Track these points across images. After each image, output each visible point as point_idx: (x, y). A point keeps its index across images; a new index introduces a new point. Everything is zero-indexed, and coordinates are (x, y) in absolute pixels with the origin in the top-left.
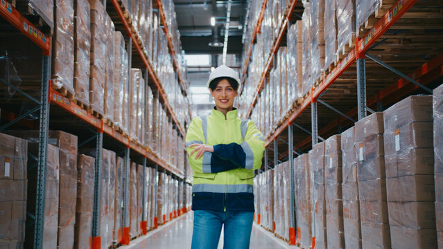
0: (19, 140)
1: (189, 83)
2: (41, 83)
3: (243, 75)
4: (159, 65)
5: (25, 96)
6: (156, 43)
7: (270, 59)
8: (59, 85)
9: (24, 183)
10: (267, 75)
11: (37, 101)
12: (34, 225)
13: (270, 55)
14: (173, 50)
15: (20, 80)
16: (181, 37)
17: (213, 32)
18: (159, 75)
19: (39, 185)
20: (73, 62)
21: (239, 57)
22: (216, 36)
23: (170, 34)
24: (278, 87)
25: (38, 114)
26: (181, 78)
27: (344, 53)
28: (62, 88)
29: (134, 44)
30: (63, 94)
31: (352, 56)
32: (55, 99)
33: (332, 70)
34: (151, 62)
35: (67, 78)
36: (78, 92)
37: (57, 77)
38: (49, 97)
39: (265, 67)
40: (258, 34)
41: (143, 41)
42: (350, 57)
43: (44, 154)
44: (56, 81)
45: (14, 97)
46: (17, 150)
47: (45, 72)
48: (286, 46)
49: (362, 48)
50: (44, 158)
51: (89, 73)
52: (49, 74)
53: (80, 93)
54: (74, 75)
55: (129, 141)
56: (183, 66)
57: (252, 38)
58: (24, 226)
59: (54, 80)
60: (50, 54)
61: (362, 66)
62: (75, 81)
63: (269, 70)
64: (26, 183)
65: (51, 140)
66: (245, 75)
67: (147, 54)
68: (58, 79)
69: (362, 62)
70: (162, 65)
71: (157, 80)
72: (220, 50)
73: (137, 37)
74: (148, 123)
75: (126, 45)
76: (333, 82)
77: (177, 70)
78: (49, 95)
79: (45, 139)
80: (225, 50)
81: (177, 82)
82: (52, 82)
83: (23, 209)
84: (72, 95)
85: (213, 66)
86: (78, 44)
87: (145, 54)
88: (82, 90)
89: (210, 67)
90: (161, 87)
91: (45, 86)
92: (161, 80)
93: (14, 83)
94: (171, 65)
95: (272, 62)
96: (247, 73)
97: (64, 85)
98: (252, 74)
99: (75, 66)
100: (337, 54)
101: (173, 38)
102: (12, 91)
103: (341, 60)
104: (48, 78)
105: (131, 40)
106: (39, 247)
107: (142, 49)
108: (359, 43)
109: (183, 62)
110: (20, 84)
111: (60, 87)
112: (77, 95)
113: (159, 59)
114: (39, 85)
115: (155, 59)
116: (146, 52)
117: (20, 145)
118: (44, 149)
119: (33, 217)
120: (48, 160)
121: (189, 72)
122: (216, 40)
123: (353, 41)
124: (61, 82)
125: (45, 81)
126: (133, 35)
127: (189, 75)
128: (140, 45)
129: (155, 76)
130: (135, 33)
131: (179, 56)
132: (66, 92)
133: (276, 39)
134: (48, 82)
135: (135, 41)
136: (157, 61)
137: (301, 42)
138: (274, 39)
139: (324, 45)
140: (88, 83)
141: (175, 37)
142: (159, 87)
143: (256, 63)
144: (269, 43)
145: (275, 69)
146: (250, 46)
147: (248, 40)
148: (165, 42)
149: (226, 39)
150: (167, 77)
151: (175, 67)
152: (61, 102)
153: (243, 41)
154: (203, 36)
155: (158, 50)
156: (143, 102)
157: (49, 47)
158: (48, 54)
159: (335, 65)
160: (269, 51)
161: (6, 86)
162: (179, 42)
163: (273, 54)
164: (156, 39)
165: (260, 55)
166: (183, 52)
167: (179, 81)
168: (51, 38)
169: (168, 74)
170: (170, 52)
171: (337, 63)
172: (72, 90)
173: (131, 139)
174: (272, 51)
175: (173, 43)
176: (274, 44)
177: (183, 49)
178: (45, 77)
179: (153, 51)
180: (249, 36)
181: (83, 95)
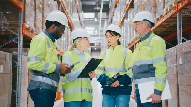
0: (8, 54)
1: (85, 26)
2: (18, 25)
3: (110, 22)
4: (73, 17)
5: (10, 32)
6: (72, 7)
7: (124, 14)
8: (28, 26)
9: (11, 75)
10: (122, 22)
11: (16, 34)
12: (16, 95)
13: (124, 12)
14: (78, 10)
15: (8, 23)
16: (82, 5)
17: (96, 3)
18: (73, 22)
19: (18, 73)
20: (34, 15)
21: (108, 14)
22: (97, 5)
23: (78, 4)
24: (128, 28)
25: (17, 40)
26: (82, 24)
27: (169, 10)
28: (29, 27)
29: (62, 8)
30: (30, 31)
31: (174, 11)
32: (25, 33)
33: (161, 18)
34: (69, 16)
35: (31, 23)
36: (37, 29)
37: (26, 22)
38: (22, 32)
39: (121, 18)
40: (117, 3)
41: (66, 6)
42: (173, 12)
43: (20, 60)
44: (26, 24)
45: (5, 32)
46: (6, 59)
47: (20, 20)
48: (133, 8)
49: (181, 7)
50: (20, 63)
51: (42, 20)
52: (22, 20)
53: (38, 30)
54: (35, 22)
55: (60, 53)
56: (83, 18)
57: (114, 5)
58: (11, 96)
59: (25, 24)
60: (23, 11)
61: (180, 16)
62: (35, 24)
63: (123, 20)
64: (12, 75)
65: (24, 53)
66: (111, 22)
67: (68, 12)
68: (27, 23)
69: (180, 14)
70: (74, 17)
71: (72, 24)
72: (99, 11)
73: (63, 4)
74: (68, 44)
75: (59, 8)
76: (161, 25)
77: (80, 20)
78: (22, 31)
79: (21, 53)
80: (101, 11)
81: (80, 25)
82: (24, 24)
83: (11, 88)
84: (34, 31)
85: (95, 18)
86: (36, 6)
87: (67, 12)
88: (39, 29)
89: (94, 19)
90: (74, 27)
91: (20, 26)
92: (74, 24)
93: (5, 25)
94: (78, 17)
95: (125, 16)
96: (111, 21)
97: (30, 26)
98: (114, 21)
99: (35, 17)
100: (165, 11)
101: (79, 6)
102: (4, 29)
103: (166, 14)
104: (22, 23)
105: (61, 5)
106: (18, 106)
107: (66, 10)
108: (179, 4)
109: (83, 16)
110: (8, 25)
111: (28, 27)
112: (36, 31)
113: (73, 15)
114: (17, 26)
115: (71, 14)
116: (67, 11)
117: (8, 56)
118: (20, 58)
119: (15, 91)
120: (23, 63)
121: (85, 21)
122: (97, 6)
123: (175, 3)
124: (28, 25)
125: (20, 24)
126: (62, 3)
127: (85, 22)
128: (65, 8)
129: (71, 22)
130: (62, 2)
131: (81, 14)
132: (31, 30)
133: (127, 5)
134: (22, 25)
135: (63, 6)
136: (72, 16)
137: (142, 6)
138: (126, 5)
139: (156, 6)
140: (41, 25)
141: (80, 5)
142: (73, 28)
143: (116, 16)
144: (123, 7)
145: (127, 19)
146: (113, 9)
147: (112, 6)
148: (75, 7)
149: (102, 6)
150: (76, 23)
151: (80, 19)
152: (29, 34)
153: (109, 7)
154: (91, 5)
155: (73, 10)
156: (66, 34)
157: (22, 7)
158: (22, 10)
159: (163, 16)
160: (124, 11)
161: (1, 26)
162: (81, 7)
163: (125, 12)
164: (72, 5)
165: (118, 13)
166: (83, 11)
167: (81, 25)
168: (23, 2)
169: (77, 21)
170: (78, 11)
171: (164, 15)
172: (34, 29)
173: (61, 51)
174: (125, 11)
175: (78, 8)
176: (126, 7)
177: (83, 10)
178: (20, 22)
179: (70, 11)
180: (113, 5)
181: (39, 31)
